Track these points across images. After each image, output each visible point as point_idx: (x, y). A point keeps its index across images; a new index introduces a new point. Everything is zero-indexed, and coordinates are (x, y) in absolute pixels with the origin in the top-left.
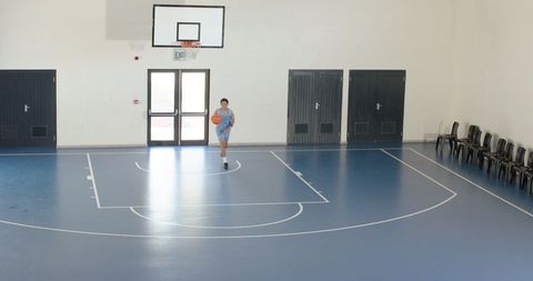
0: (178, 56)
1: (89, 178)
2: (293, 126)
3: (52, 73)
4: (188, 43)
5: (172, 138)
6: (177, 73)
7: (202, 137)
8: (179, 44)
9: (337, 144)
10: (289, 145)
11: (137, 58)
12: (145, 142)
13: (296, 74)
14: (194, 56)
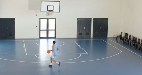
0: (48, 15)
1: (24, 47)
2: (78, 33)
3: (14, 19)
4: (50, 11)
5: (46, 36)
6: (47, 19)
7: (54, 36)
8: (48, 11)
9: (90, 38)
10: (77, 38)
11: (37, 15)
12: (39, 37)
13: (79, 19)
14: (52, 14)
